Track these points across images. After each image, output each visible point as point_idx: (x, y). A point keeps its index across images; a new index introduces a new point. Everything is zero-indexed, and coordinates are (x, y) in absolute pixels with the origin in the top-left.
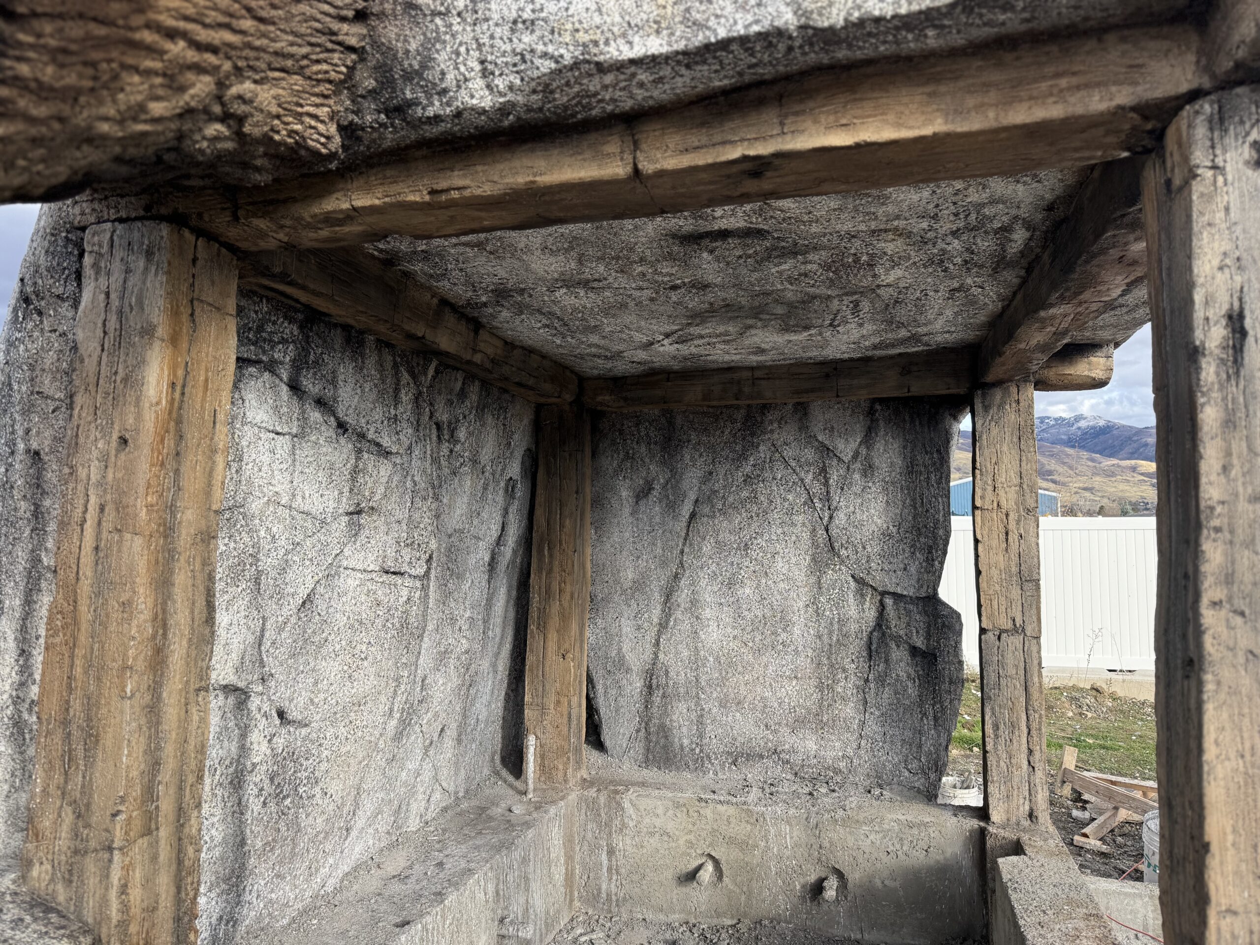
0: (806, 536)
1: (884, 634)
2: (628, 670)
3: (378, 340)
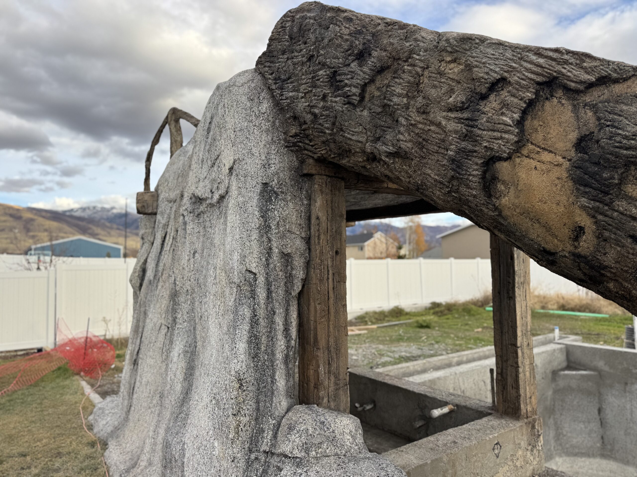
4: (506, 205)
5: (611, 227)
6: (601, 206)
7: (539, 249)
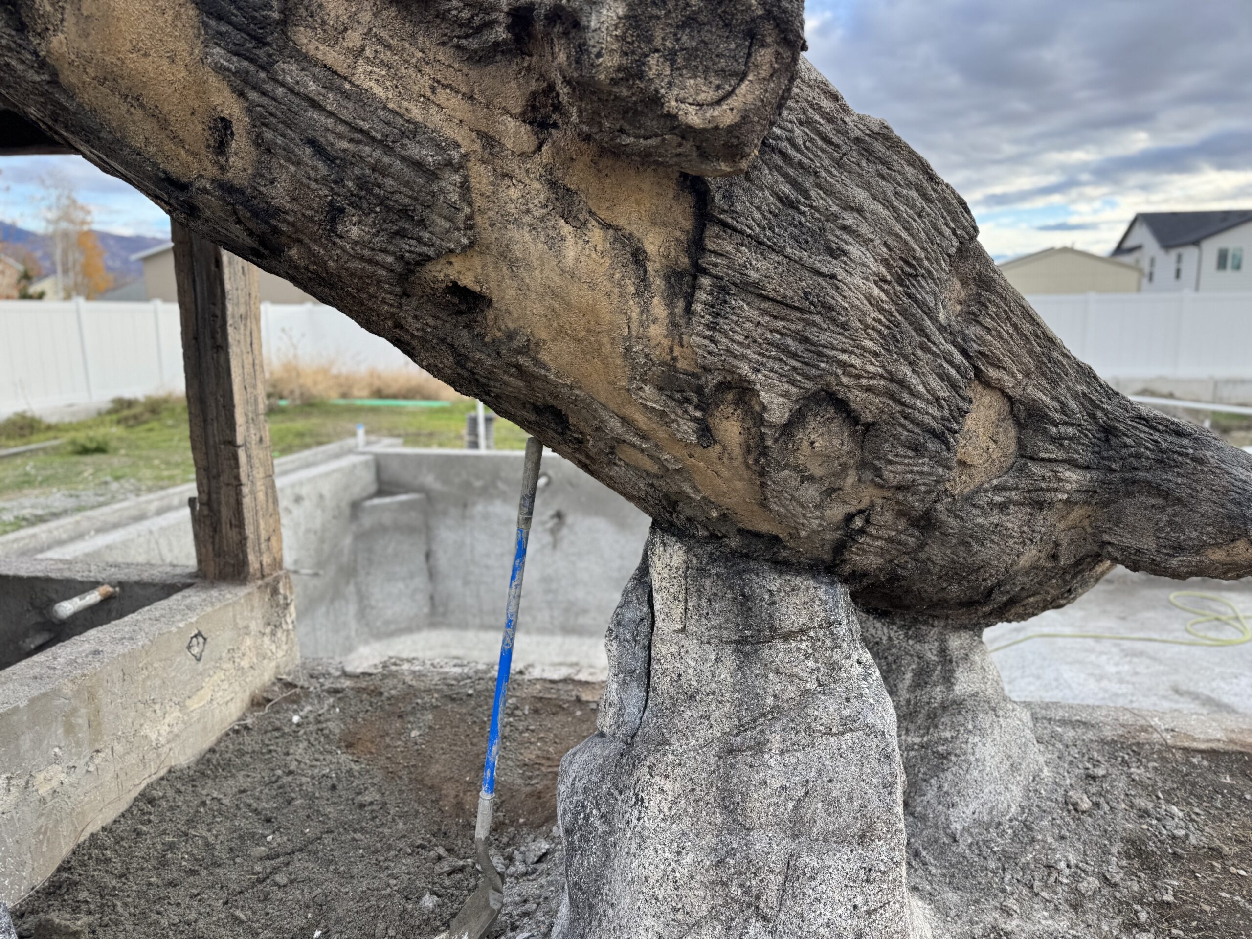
4: (62, 55)
5: (274, 121)
6: (252, 69)
7: (155, 174)
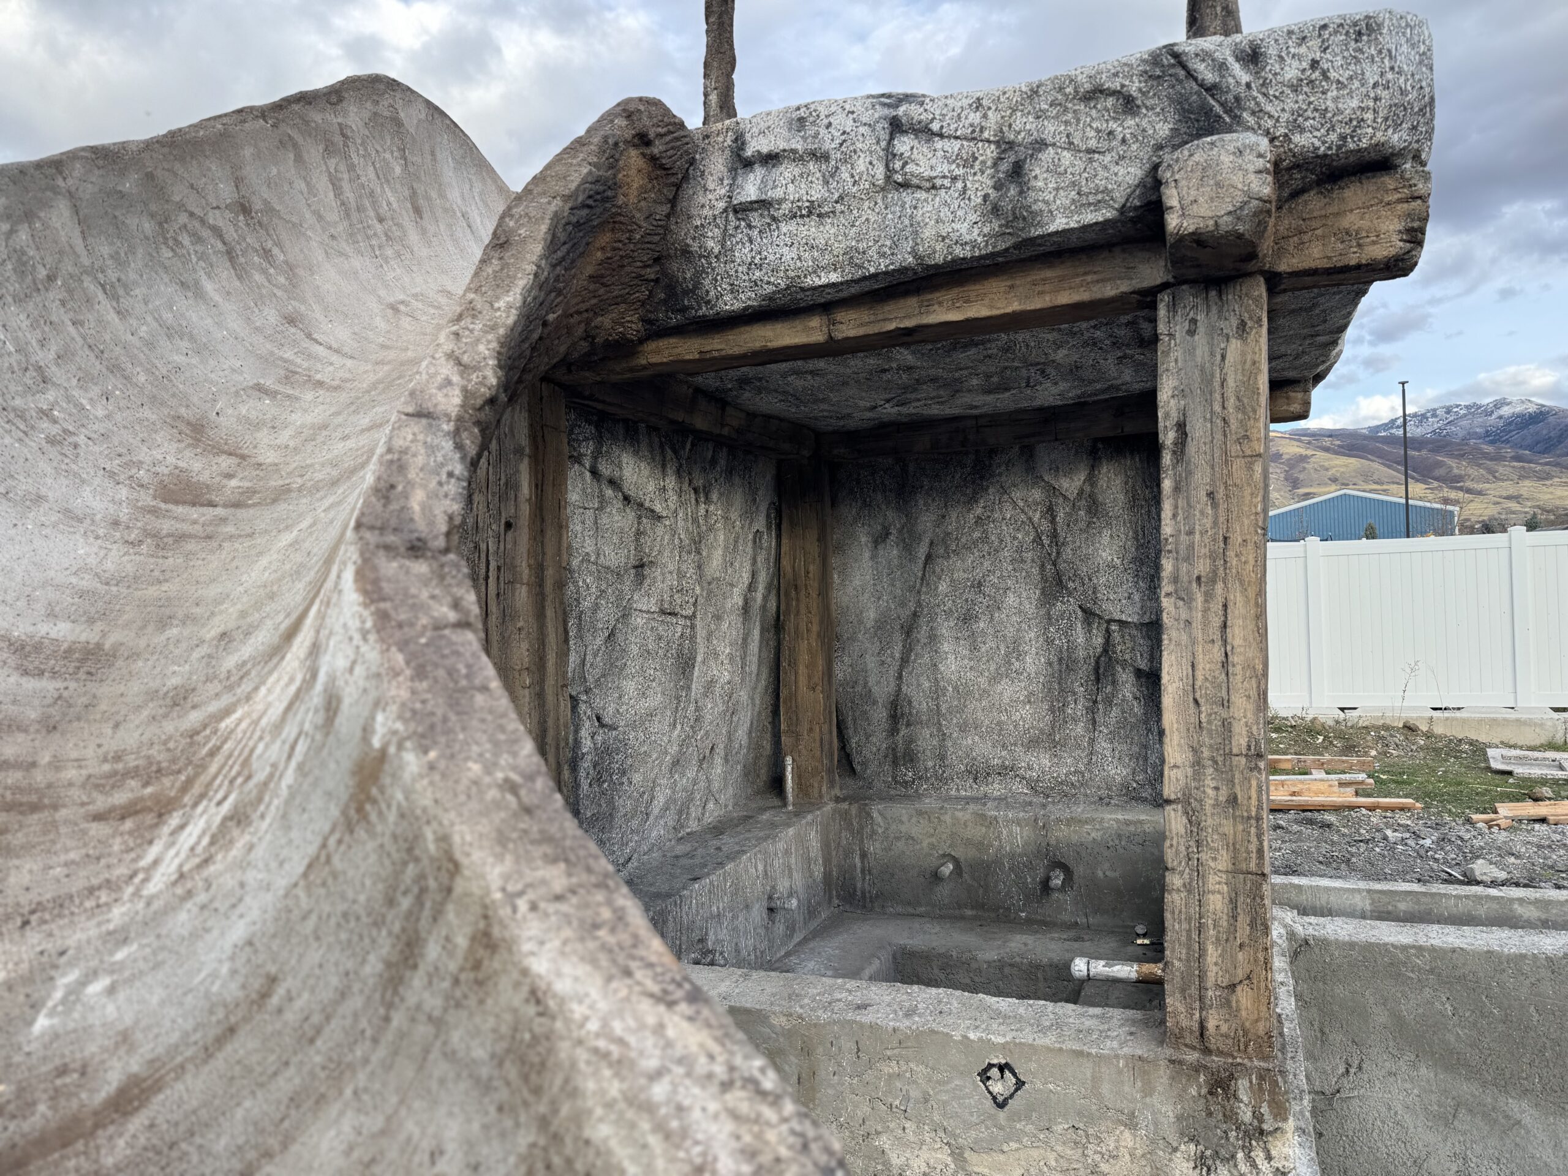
0: (1035, 571)
1: (1110, 659)
2: (875, 703)
3: (648, 427)
